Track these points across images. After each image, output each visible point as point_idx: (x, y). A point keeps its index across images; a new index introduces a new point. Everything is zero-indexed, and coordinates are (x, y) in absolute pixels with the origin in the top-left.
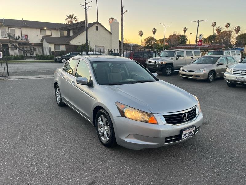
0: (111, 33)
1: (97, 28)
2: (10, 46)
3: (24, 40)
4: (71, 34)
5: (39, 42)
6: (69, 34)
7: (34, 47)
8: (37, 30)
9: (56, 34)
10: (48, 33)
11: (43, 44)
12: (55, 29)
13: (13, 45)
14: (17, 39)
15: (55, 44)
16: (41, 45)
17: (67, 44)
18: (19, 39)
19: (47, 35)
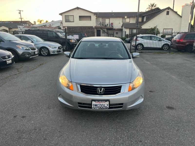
0: (181, 17)
1: (168, 13)
2: (101, 31)
3: (111, 27)
4: (145, 20)
5: (121, 28)
6: (143, 20)
7: (117, 31)
8: (120, 18)
9: (132, 21)
10: (128, 20)
11: (122, 29)
12: (132, 17)
13: (103, 30)
14: (106, 26)
15: (130, 29)
16: (121, 30)
17: (139, 28)
18: (107, 26)
19: (126, 22)
